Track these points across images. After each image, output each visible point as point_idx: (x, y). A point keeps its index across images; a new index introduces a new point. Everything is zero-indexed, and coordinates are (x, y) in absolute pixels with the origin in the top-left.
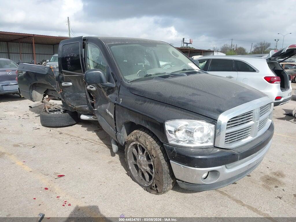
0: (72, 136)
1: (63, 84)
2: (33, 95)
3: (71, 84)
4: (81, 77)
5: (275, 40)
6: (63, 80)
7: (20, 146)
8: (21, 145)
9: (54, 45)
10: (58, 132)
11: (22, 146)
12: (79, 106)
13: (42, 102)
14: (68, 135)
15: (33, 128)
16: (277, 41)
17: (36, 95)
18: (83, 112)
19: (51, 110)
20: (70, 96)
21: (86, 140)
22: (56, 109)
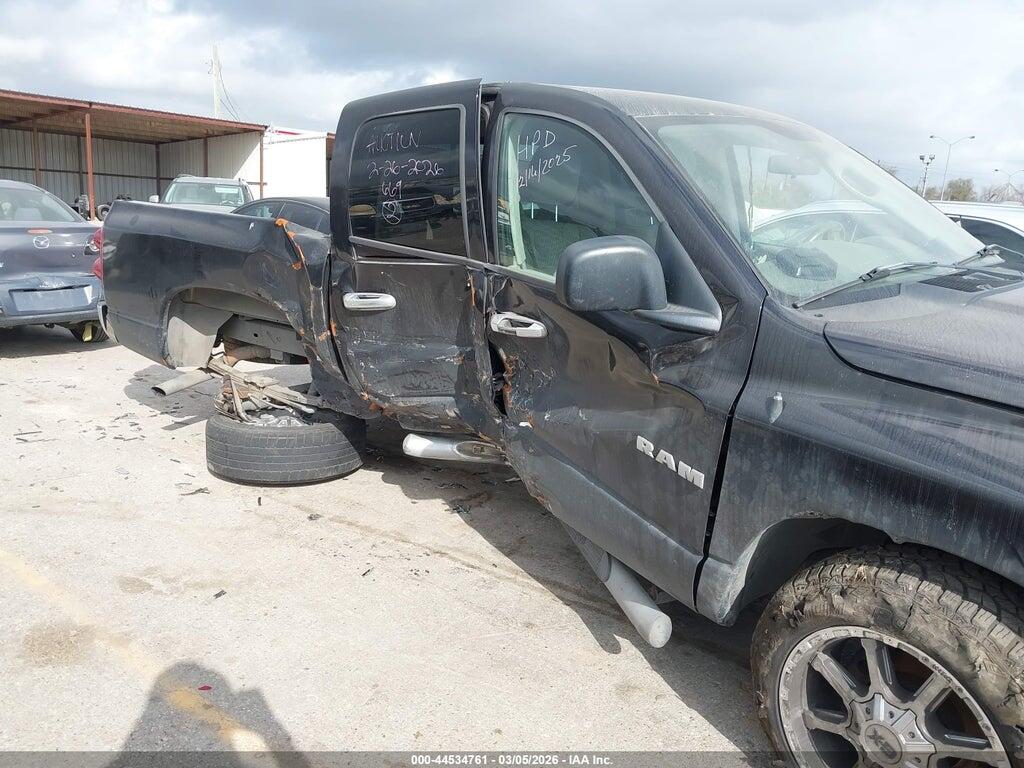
0: (367, 529)
1: (351, 300)
2: (169, 340)
3: (388, 301)
4: (459, 273)
5: (922, 158)
6: (350, 281)
7: (150, 587)
8: (157, 584)
9: (161, 146)
10: (298, 512)
11: (164, 588)
12: (415, 401)
13: (208, 370)
14: (350, 524)
15: (179, 485)
16: (927, 160)
17: (182, 341)
18: (416, 425)
19: (253, 407)
20: (376, 356)
21: (443, 554)
22: (273, 400)
